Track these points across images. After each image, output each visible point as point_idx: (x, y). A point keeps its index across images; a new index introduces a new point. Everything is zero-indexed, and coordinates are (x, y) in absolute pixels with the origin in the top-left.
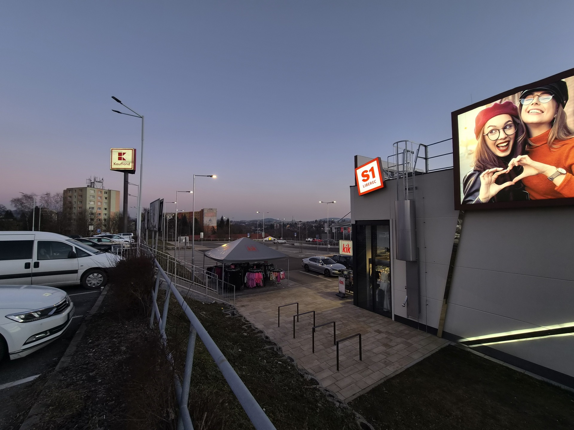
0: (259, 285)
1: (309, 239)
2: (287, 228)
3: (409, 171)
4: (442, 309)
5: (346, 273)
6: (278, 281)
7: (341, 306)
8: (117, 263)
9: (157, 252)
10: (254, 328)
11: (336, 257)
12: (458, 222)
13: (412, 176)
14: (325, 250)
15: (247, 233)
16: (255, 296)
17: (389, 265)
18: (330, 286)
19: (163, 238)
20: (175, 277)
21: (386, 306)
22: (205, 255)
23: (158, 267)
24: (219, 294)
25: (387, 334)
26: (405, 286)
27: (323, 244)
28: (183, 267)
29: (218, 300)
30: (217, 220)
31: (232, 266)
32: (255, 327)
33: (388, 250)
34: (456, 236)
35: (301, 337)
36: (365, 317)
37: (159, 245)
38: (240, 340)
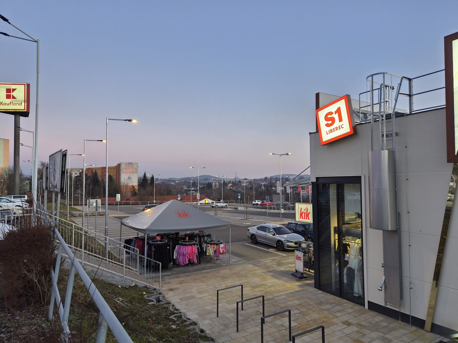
0: (192, 262)
1: (257, 202)
2: (228, 187)
3: (387, 112)
4: (431, 295)
5: (304, 245)
6: (217, 257)
7: (298, 289)
8: (5, 234)
9: (60, 220)
10: (185, 319)
11: (292, 225)
12: (452, 178)
13: (391, 118)
14: (277, 215)
15: (177, 194)
16: (188, 276)
17: (360, 236)
18: (284, 263)
19: (67, 202)
20: (83, 252)
21: (357, 290)
22: (122, 224)
23: (59, 239)
24: (141, 274)
25: (359, 326)
26: (382, 264)
27: (274, 209)
28: (93, 239)
29: (138, 283)
30: (138, 178)
31: (157, 237)
32: (186, 317)
33: (360, 216)
34: (449, 198)
35: (246, 330)
36: (330, 304)
37: (62, 211)
38: (166, 334)
